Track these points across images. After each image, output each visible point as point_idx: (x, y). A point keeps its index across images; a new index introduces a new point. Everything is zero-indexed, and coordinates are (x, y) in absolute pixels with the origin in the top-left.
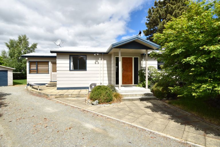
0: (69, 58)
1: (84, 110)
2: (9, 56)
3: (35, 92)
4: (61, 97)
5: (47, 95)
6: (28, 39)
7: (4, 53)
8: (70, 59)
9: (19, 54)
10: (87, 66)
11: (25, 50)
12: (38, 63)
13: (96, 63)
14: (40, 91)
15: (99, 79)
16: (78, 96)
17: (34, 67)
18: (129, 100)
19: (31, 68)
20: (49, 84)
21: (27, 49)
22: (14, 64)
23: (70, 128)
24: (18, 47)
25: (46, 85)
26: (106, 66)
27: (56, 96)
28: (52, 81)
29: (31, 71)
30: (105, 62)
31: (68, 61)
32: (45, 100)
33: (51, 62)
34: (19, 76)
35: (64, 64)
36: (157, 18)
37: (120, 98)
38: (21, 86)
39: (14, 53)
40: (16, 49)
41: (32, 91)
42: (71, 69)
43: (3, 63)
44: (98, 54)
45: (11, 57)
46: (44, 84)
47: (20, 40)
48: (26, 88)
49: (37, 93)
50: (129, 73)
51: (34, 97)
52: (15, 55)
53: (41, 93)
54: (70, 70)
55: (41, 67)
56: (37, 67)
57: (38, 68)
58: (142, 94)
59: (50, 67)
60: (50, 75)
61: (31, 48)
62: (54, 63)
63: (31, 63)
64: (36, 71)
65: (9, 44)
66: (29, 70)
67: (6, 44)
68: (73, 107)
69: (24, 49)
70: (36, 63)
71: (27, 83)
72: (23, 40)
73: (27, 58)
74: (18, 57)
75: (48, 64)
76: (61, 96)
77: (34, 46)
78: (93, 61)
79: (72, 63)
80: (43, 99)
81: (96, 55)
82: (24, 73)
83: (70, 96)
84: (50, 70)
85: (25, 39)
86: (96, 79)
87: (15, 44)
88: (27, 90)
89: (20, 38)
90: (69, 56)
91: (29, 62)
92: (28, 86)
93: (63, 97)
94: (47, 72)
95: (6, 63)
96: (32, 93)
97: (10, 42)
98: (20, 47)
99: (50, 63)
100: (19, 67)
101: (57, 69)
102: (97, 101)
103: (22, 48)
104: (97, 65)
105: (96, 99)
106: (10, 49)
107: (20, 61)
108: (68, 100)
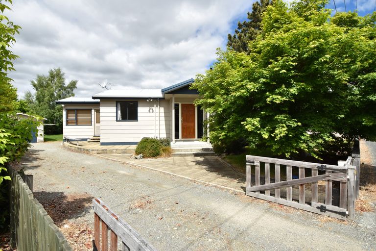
0: (115, 105)
1: (124, 163)
2: (37, 99)
3: (74, 148)
4: (104, 153)
5: (88, 150)
6: (63, 74)
7: (28, 95)
8: (117, 106)
9: (51, 97)
10: (139, 115)
11: (60, 90)
12: (77, 111)
13: (150, 112)
14: (80, 147)
15: (153, 131)
16: (124, 152)
17: (72, 117)
18: (181, 155)
19: (69, 118)
20: (91, 139)
21: (62, 89)
22: (44, 112)
23: (104, 172)
24: (49, 87)
25: (88, 140)
26: (163, 114)
27: (99, 151)
28: (96, 135)
29: (69, 121)
30: (162, 109)
31: (114, 109)
32: (85, 156)
33: (95, 110)
34: (51, 130)
35: (109, 113)
36: (239, 47)
37: (170, 152)
38: (55, 142)
39: (44, 96)
40: (46, 90)
41: (70, 147)
42: (119, 119)
43: (28, 111)
44: (151, 100)
45: (40, 102)
46: (86, 140)
47: (52, 76)
48: (62, 144)
49: (76, 149)
50: (190, 124)
51: (72, 153)
52: (45, 99)
53: (81, 148)
54: (117, 120)
55: (81, 117)
56: (76, 116)
57: (78, 118)
58: (198, 149)
59: (93, 116)
60: (93, 127)
61: (69, 87)
62: (98, 111)
63: (68, 111)
64: (75, 121)
65: (36, 83)
66: (66, 120)
67: (32, 82)
68: (115, 161)
69: (57, 89)
70: (76, 111)
71: (64, 138)
72: (56, 75)
73: (63, 105)
74: (50, 101)
75: (91, 113)
76: (104, 151)
77: (73, 85)
78: (147, 109)
79: (119, 112)
80: (83, 154)
81: (150, 100)
82: (58, 124)
83: (114, 151)
84: (93, 120)
85: (59, 74)
86: (150, 131)
87: (45, 83)
88: (64, 146)
89: (51, 73)
90: (115, 103)
91: (66, 109)
92: (65, 142)
93: (107, 153)
94: (89, 123)
95: (32, 111)
96: (70, 149)
97: (37, 80)
98: (52, 87)
99: (93, 111)
100: (51, 116)
101: (101, 119)
102: (141, 155)
103: (54, 87)
104: (151, 114)
105: (140, 153)
106: (37, 89)
107: (52, 107)
108: (111, 155)
